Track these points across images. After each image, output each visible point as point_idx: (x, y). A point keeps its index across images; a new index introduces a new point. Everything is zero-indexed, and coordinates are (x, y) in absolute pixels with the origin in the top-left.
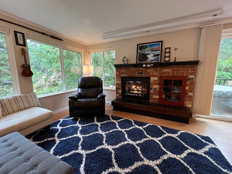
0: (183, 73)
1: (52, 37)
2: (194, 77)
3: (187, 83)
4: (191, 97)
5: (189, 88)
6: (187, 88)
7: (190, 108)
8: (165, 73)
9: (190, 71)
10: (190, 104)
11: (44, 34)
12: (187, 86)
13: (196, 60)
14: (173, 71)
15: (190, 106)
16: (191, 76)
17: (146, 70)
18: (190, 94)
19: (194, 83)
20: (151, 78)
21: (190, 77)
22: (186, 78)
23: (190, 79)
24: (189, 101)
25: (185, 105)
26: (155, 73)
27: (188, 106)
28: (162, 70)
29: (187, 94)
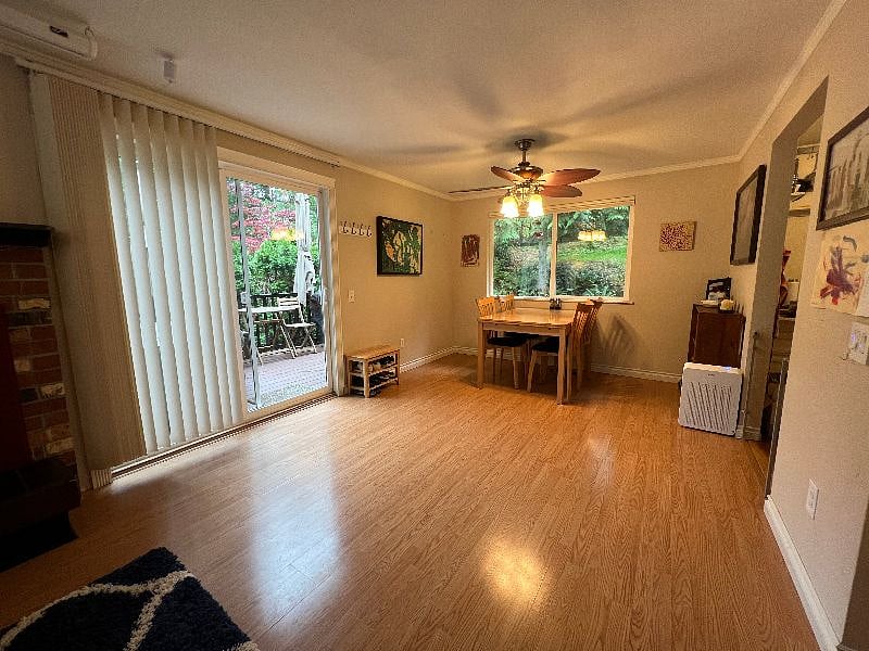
2: (46, 304)
3: (13, 340)
4: (57, 403)
5: (37, 364)
6: (23, 366)
7: (70, 455)
9: (15, 278)
10: (64, 436)
12: (21, 355)
13: (34, 219)
15: (68, 444)
16: (32, 303)
18: (48, 390)
19: (58, 334)
21: (24, 306)
23: (25, 318)
24: (53, 423)
25: (39, 452)
27: (53, 449)
29: (32, 394)
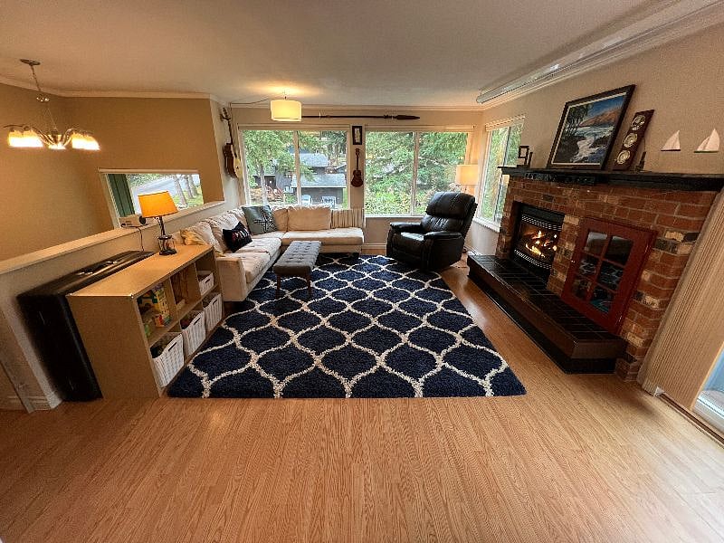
0: (651, 217)
1: (400, 118)
2: (680, 238)
3: (651, 258)
4: (647, 311)
5: (653, 278)
6: (646, 276)
7: (634, 348)
8: (600, 207)
9: (675, 214)
10: (638, 334)
11: (386, 117)
12: (650, 269)
14: (624, 203)
15: (637, 341)
16: (674, 235)
17: (561, 191)
18: (649, 299)
20: (567, 219)
21: (669, 236)
22: (653, 239)
23: (664, 245)
24: (639, 321)
25: (625, 332)
26: (578, 205)
27: (630, 338)
28: (596, 197)
29: (640, 296)
